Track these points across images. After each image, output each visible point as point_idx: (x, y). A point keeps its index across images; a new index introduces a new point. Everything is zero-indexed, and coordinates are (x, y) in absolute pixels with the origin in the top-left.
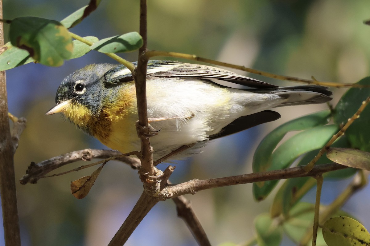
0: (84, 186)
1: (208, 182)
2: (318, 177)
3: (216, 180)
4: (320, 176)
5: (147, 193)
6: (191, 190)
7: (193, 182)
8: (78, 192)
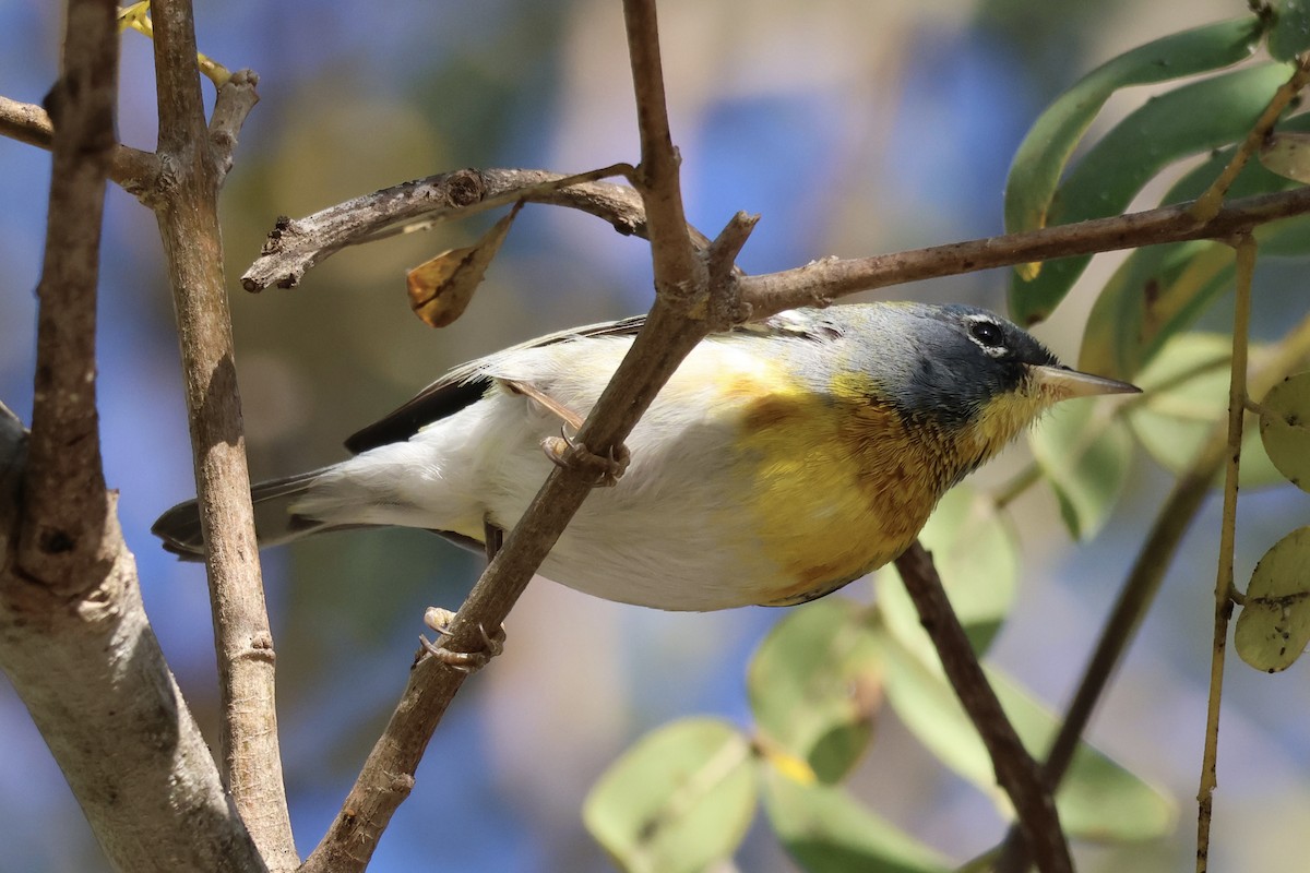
0: (450, 283)
1: (871, 264)
2: (1239, 238)
3: (898, 257)
4: (1247, 235)
5: (666, 305)
6: (813, 292)
7: (821, 268)
8: (432, 304)
